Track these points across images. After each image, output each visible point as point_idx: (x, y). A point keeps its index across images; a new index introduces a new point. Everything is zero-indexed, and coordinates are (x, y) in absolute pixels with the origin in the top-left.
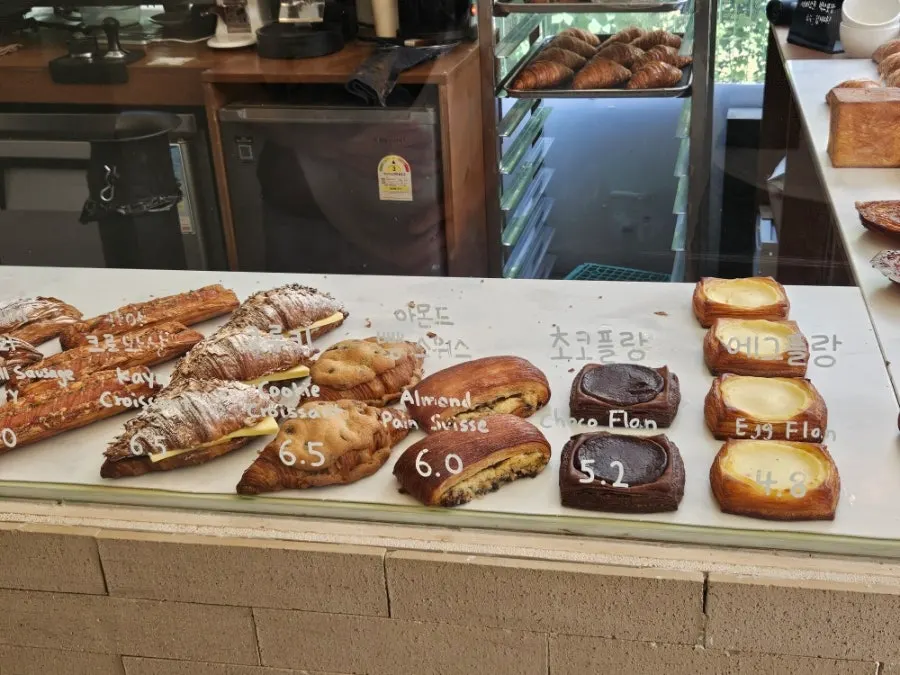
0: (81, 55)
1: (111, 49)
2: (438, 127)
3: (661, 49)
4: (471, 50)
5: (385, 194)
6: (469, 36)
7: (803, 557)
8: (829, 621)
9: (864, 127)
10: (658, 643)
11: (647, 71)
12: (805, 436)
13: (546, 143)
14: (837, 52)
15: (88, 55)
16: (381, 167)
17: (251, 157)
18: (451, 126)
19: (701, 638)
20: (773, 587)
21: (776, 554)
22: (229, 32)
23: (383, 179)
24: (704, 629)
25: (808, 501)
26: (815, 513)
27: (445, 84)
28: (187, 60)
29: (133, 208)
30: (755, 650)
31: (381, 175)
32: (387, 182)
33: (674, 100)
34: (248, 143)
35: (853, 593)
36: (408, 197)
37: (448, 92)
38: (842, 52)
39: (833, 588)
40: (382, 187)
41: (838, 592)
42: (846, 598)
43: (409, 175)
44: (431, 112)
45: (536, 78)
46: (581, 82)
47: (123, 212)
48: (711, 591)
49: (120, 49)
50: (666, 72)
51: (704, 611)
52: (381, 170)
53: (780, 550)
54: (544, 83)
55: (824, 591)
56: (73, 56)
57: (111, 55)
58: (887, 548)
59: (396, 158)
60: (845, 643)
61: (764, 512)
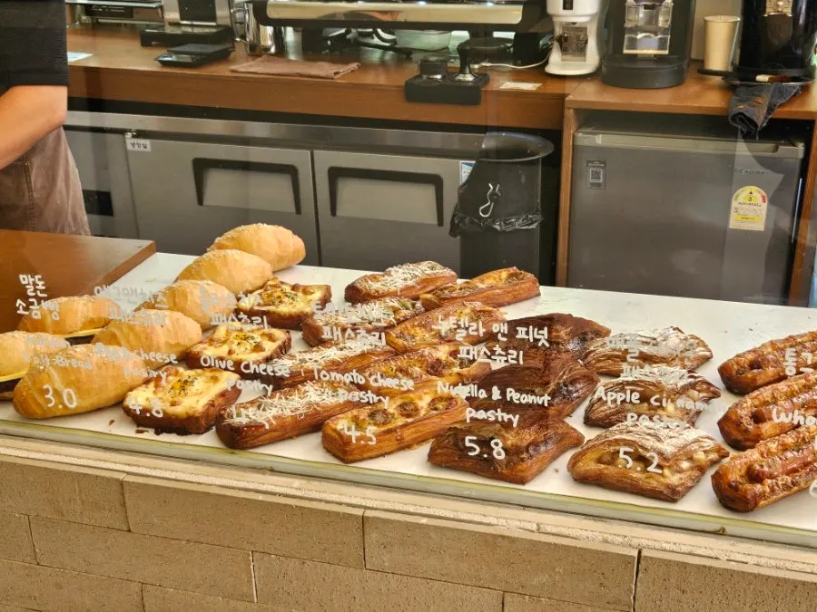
0: (431, 77)
1: (462, 71)
5: (734, 223)
15: (439, 77)
16: (737, 197)
17: (601, 181)
22: (562, 60)
23: (736, 209)
28: (538, 85)
29: (506, 224)
31: (734, 204)
32: (741, 212)
34: (600, 167)
36: (760, 227)
43: (765, 206)
44: (801, 147)
47: (498, 227)
49: (470, 73)
52: (736, 200)
56: (425, 77)
57: (461, 77)
59: (754, 189)
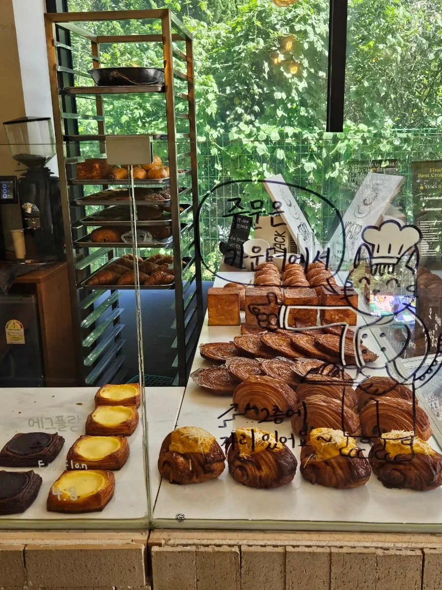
2: (37, 305)
3: (165, 265)
4: (61, 266)
5: (9, 340)
6: (62, 258)
7: (81, 532)
8: (86, 566)
9: (220, 306)
10: (5, 587)
11: (154, 276)
12: (72, 468)
13: (120, 310)
14: (244, 268)
16: (7, 326)
18: (44, 304)
19: (26, 582)
20: (57, 550)
21: (68, 532)
23: (9, 333)
24: (26, 577)
25: (88, 501)
26: (92, 508)
27: (40, 283)
30: (53, 586)
31: (7, 330)
32: (11, 334)
33: (167, 291)
35: (95, 550)
36: (22, 341)
37: (42, 287)
38: (245, 268)
39: (86, 548)
40: (8, 337)
41: (88, 550)
42: (92, 553)
43: (22, 330)
44: (33, 297)
45: (99, 279)
46: (121, 281)
48: (26, 555)
50: (164, 276)
51: (25, 567)
52: (7, 328)
53: (69, 529)
54: (104, 281)
55: (81, 550)
58: (122, 524)
59: (15, 321)
60: (96, 578)
61: (66, 509)
